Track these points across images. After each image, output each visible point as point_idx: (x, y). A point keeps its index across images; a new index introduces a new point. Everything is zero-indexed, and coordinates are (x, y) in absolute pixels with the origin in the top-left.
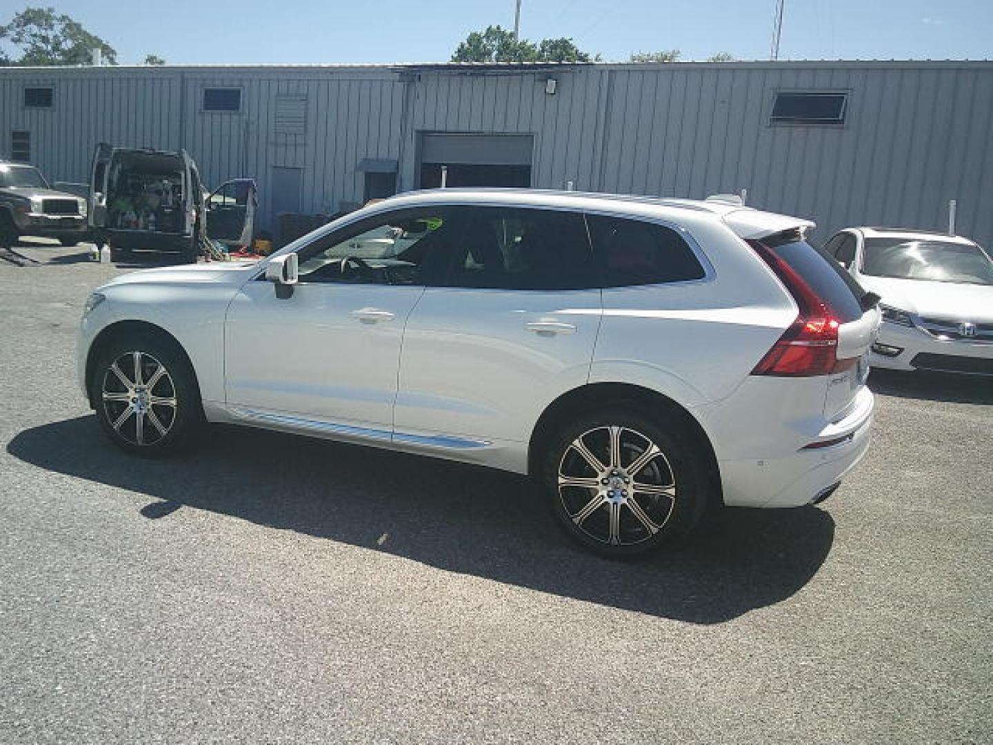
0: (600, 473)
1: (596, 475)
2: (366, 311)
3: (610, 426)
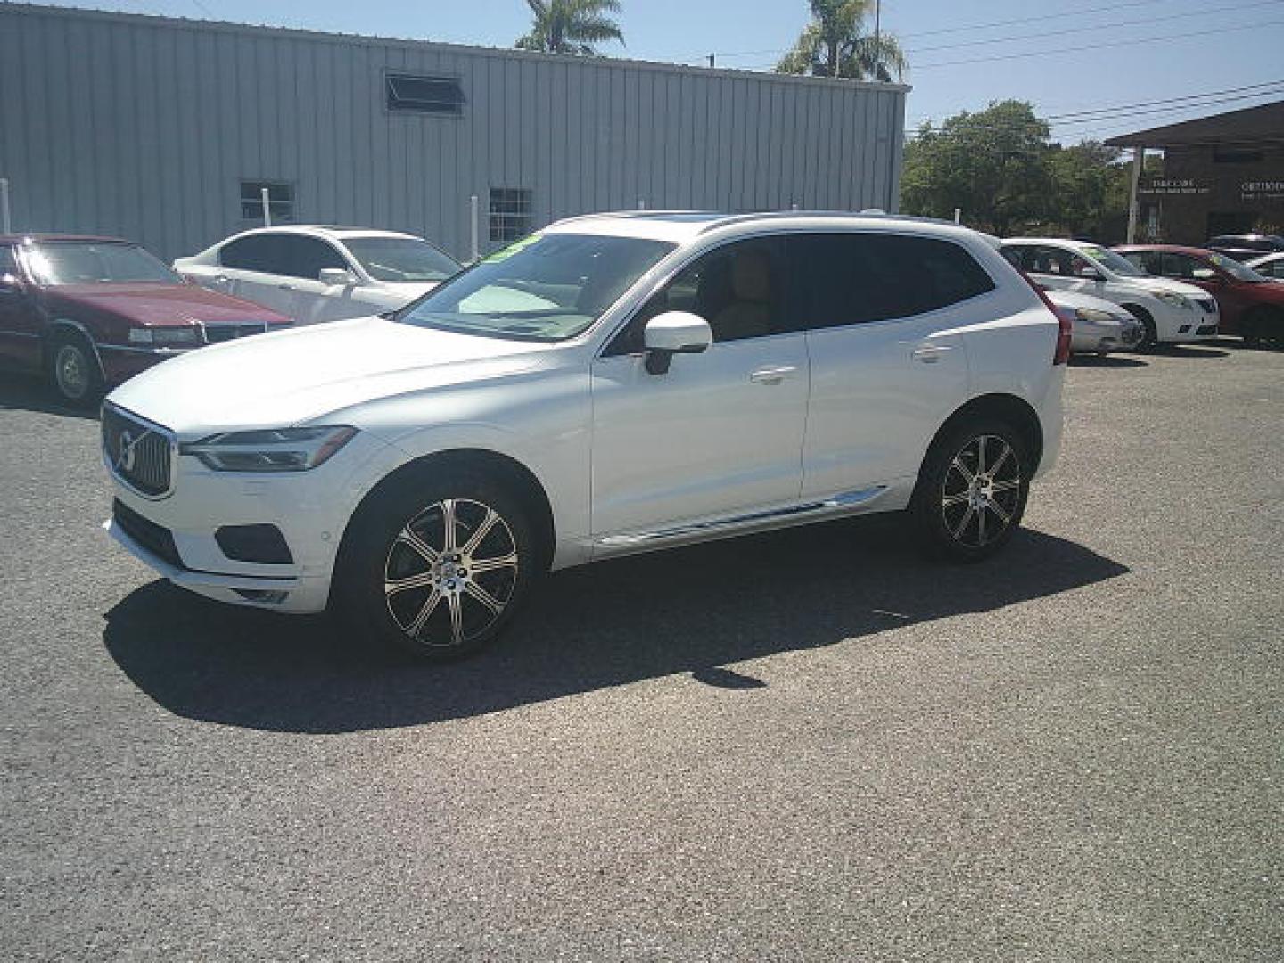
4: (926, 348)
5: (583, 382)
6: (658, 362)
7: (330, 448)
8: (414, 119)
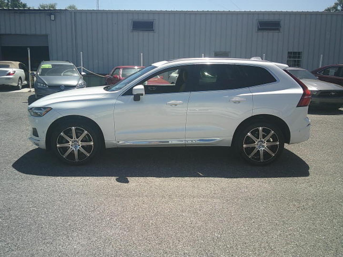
0: (256, 142)
1: (255, 142)
2: (172, 102)
3: (259, 127)
4: (236, 99)
5: (114, 101)
6: (137, 98)
7: (46, 112)
8: (265, 33)
